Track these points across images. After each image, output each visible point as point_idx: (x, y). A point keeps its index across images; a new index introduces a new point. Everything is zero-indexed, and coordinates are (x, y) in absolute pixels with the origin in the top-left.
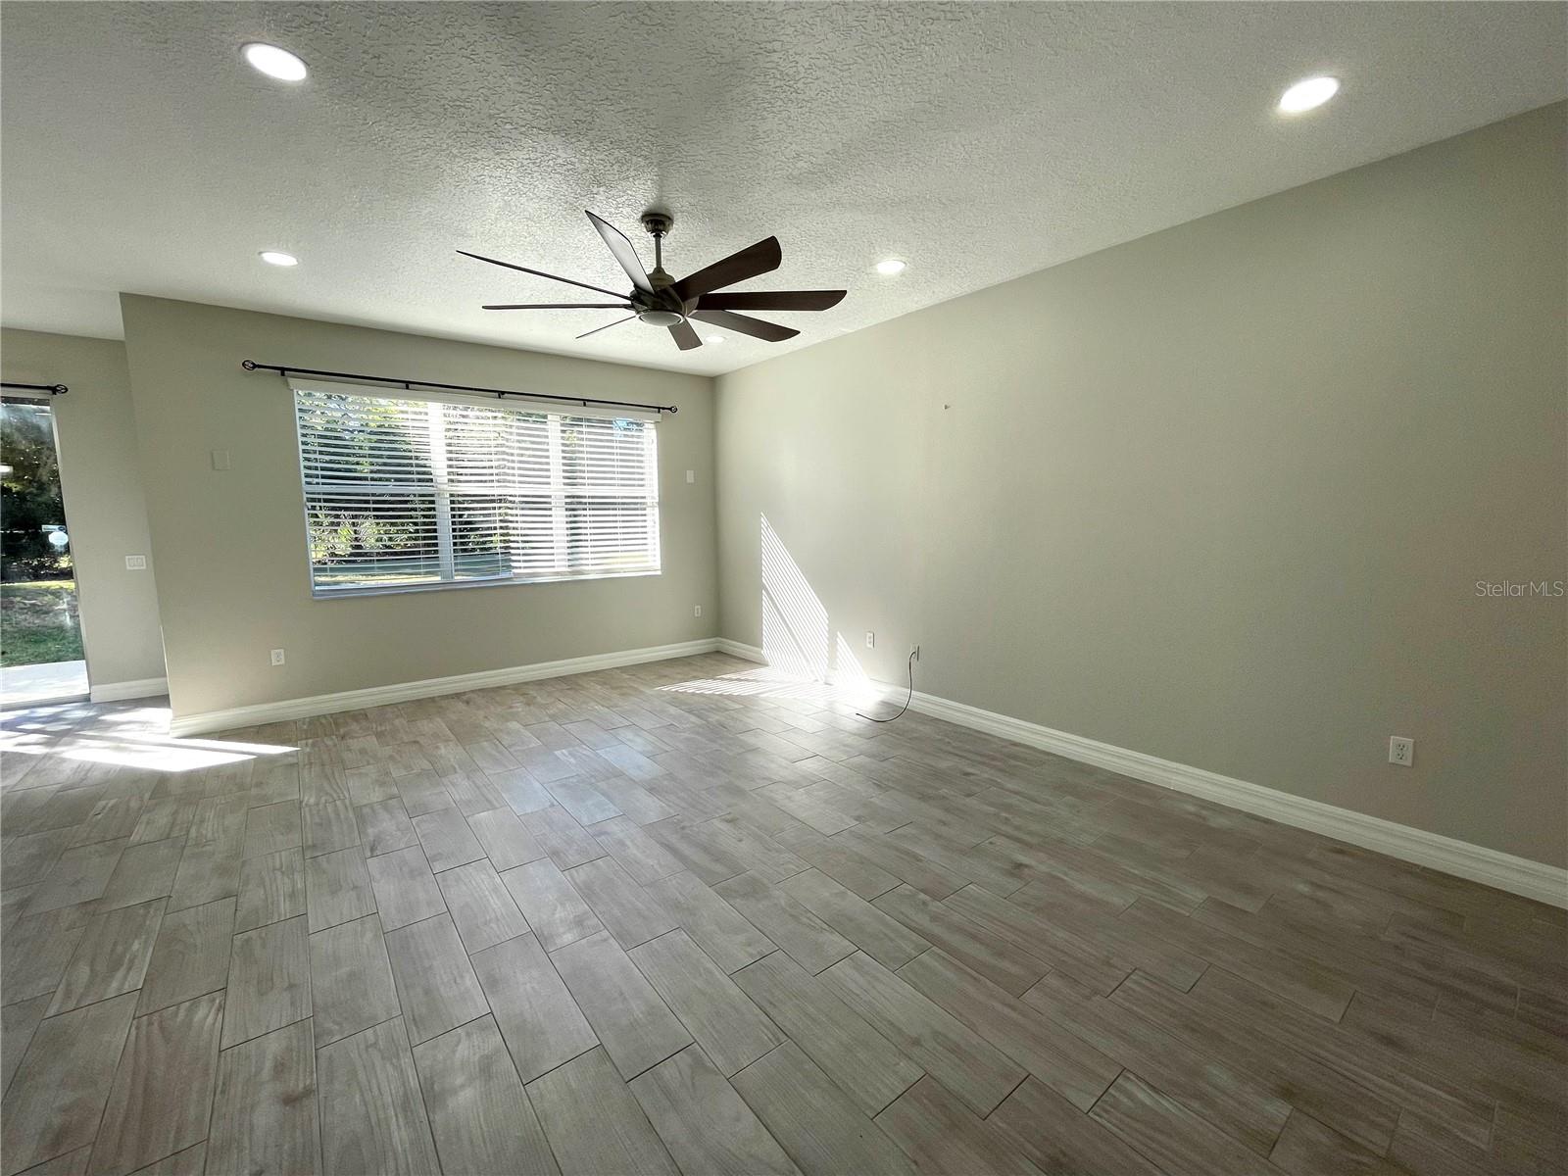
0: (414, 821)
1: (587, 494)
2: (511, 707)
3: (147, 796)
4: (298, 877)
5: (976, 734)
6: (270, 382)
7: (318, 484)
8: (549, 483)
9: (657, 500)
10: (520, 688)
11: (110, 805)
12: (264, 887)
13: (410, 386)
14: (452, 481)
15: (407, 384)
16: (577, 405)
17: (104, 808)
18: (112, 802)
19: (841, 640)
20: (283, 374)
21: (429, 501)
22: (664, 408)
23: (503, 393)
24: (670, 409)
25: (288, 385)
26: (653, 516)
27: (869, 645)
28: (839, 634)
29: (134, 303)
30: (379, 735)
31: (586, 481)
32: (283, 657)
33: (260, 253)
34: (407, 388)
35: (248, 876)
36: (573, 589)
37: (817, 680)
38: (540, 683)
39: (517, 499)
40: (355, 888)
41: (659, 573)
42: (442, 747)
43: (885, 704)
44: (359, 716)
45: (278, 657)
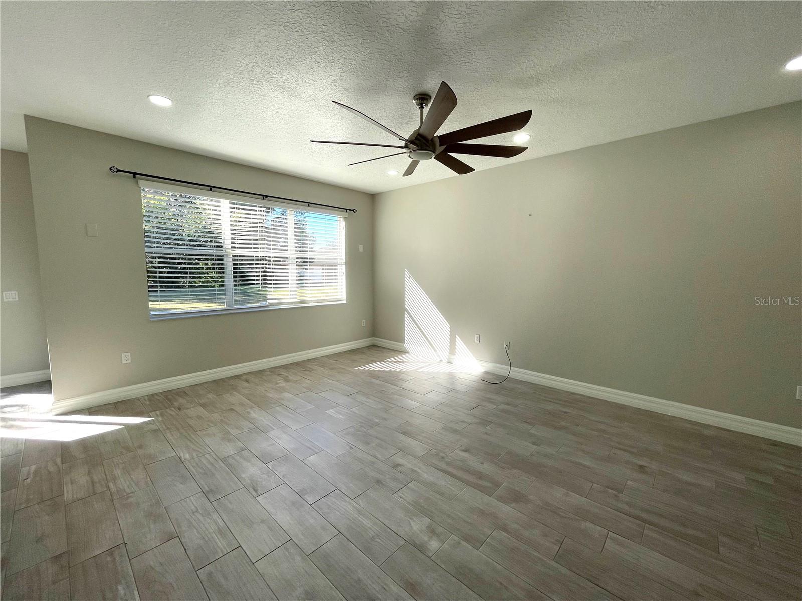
0: (270, 465)
1: (309, 257)
2: (277, 383)
3: (59, 460)
4: (215, 516)
5: (550, 389)
6: (126, 182)
7: (154, 247)
8: (287, 250)
9: (345, 261)
10: (274, 370)
11: (32, 471)
12: (195, 527)
13: (213, 189)
14: (234, 248)
15: (211, 188)
16: (305, 206)
17: (28, 473)
18: (33, 467)
19: (458, 339)
20: (134, 177)
21: (220, 260)
22: (350, 210)
23: (267, 197)
24: (353, 211)
25: (137, 183)
26: (342, 270)
27: (476, 341)
28: (457, 336)
29: (34, 123)
30: (204, 406)
31: (308, 250)
32: (130, 357)
33: (148, 96)
34: (211, 190)
35: (177, 520)
36: (301, 312)
37: (441, 361)
38: (285, 367)
39: (272, 259)
40: (262, 521)
41: (345, 302)
42: (252, 412)
43: (486, 373)
44: (181, 393)
45: (126, 358)
